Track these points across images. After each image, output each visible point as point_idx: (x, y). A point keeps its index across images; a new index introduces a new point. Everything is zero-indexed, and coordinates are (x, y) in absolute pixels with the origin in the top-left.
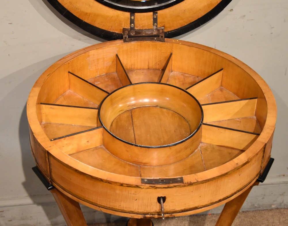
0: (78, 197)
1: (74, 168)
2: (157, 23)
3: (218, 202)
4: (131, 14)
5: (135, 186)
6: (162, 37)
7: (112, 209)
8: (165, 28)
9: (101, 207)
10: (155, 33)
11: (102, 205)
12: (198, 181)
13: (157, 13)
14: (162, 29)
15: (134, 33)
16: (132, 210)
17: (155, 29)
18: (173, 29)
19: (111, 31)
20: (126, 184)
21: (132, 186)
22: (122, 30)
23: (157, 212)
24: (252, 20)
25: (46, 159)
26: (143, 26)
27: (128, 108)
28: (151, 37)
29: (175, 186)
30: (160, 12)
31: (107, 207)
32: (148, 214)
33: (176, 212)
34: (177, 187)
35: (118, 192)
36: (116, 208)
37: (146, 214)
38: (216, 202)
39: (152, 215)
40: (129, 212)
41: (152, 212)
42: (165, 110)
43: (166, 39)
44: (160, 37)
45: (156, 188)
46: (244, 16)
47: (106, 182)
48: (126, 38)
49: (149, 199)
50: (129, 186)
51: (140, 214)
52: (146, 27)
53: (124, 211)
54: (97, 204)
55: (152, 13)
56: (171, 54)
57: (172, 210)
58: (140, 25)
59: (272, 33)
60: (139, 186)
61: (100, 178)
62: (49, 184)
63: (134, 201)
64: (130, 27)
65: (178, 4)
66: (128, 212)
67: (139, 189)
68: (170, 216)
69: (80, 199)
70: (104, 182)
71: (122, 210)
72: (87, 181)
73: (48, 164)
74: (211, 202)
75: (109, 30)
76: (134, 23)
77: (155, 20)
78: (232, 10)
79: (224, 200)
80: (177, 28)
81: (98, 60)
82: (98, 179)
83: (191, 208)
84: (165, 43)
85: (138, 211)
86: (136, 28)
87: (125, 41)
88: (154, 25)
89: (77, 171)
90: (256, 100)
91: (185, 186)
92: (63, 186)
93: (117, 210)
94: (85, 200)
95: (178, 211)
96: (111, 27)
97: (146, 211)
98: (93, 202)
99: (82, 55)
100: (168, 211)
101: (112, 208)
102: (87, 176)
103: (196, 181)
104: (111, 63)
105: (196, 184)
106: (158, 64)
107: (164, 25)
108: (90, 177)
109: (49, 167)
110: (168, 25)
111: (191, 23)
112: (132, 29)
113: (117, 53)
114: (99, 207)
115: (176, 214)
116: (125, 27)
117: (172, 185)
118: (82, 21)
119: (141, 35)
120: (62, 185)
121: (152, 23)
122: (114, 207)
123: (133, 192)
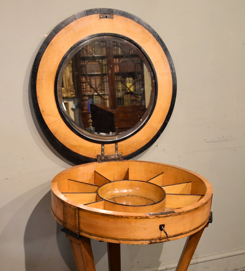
0: (102, 237)
1: (101, 213)
2: (118, 151)
3: (193, 231)
4: (102, 145)
5: (145, 217)
6: (121, 159)
8: (122, 154)
9: (120, 240)
10: (117, 157)
11: (120, 239)
12: (183, 212)
13: (117, 144)
14: (121, 155)
15: (104, 158)
16: (143, 238)
17: (117, 155)
18: (127, 154)
19: (90, 157)
20: (140, 217)
21: (143, 217)
22: (96, 156)
23: (159, 238)
24: (169, 152)
25: (76, 215)
26: (109, 153)
27: (111, 197)
28: (115, 160)
29: (171, 215)
30: (119, 143)
31: (124, 239)
32: (153, 240)
34: (172, 216)
35: (133, 224)
36: (131, 238)
39: (156, 240)
41: (155, 238)
42: (134, 197)
43: (124, 160)
44: (120, 159)
45: (159, 217)
46: (164, 150)
47: (125, 218)
48: (99, 161)
50: (141, 218)
51: (148, 241)
52: (111, 154)
53: (137, 240)
54: (117, 238)
55: (114, 144)
56: (128, 169)
58: (107, 152)
59: (180, 161)
60: (148, 217)
61: (121, 216)
62: (77, 234)
63: (144, 230)
64: (102, 154)
65: (130, 138)
66: (139, 240)
67: (148, 219)
68: (166, 240)
70: (124, 218)
71: (135, 239)
72: (111, 220)
73: (78, 218)
75: (88, 156)
76: (104, 151)
77: (116, 149)
78: (157, 146)
79: (196, 229)
80: (129, 154)
81: (84, 174)
82: (119, 217)
83: (179, 234)
84: (124, 162)
86: (105, 155)
87: (99, 162)
88: (116, 152)
89: (103, 215)
90: (191, 183)
91: (176, 215)
92: (89, 232)
93: (131, 240)
94: (108, 238)
95: (172, 236)
96: (90, 154)
97: (151, 238)
98: (113, 238)
99: (75, 169)
101: (128, 239)
102: (111, 216)
103: (182, 212)
104: (91, 177)
105: (183, 213)
106: (120, 177)
107: (122, 152)
108: (113, 216)
109: (78, 220)
110: (125, 152)
111: (138, 150)
112: (102, 155)
113: (95, 170)
114: (119, 240)
115: (170, 238)
116: (98, 154)
117: (169, 215)
118: (72, 151)
119: (108, 159)
121: (115, 150)
123: (144, 223)
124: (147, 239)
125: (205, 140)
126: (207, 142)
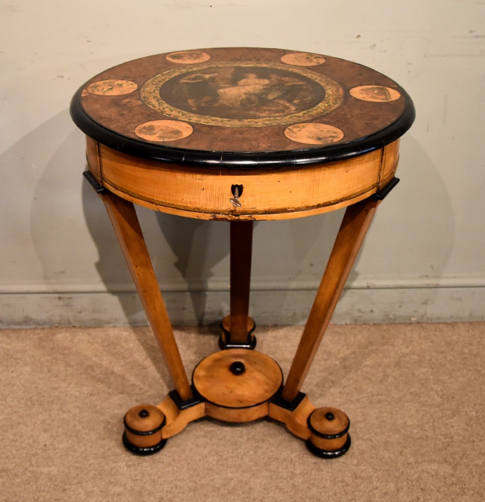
0: (131, 194)
7: (173, 206)
9: (159, 205)
11: (159, 202)
16: (198, 206)
23: (231, 211)
24: (384, 51)
31: (165, 203)
32: (219, 213)
33: (258, 212)
36: (177, 204)
37: (217, 213)
38: (313, 207)
39: (225, 214)
40: (194, 209)
41: (224, 211)
46: (374, 46)
49: (221, 189)
51: (209, 213)
53: (187, 208)
57: (252, 209)
62: (99, 185)
63: (200, 190)
66: (192, 210)
68: (249, 218)
69: (133, 197)
71: (185, 207)
74: (307, 205)
78: (359, 36)
79: (325, 206)
83: (278, 209)
85: (206, 207)
92: (114, 183)
93: (178, 207)
95: (260, 211)
97: (216, 209)
98: (148, 198)
100: (246, 210)
101: (173, 204)
114: (156, 204)
115: (258, 216)
122: (175, 203)
123: (199, 176)
124: (208, 211)
125: (471, 32)
126: (477, 37)
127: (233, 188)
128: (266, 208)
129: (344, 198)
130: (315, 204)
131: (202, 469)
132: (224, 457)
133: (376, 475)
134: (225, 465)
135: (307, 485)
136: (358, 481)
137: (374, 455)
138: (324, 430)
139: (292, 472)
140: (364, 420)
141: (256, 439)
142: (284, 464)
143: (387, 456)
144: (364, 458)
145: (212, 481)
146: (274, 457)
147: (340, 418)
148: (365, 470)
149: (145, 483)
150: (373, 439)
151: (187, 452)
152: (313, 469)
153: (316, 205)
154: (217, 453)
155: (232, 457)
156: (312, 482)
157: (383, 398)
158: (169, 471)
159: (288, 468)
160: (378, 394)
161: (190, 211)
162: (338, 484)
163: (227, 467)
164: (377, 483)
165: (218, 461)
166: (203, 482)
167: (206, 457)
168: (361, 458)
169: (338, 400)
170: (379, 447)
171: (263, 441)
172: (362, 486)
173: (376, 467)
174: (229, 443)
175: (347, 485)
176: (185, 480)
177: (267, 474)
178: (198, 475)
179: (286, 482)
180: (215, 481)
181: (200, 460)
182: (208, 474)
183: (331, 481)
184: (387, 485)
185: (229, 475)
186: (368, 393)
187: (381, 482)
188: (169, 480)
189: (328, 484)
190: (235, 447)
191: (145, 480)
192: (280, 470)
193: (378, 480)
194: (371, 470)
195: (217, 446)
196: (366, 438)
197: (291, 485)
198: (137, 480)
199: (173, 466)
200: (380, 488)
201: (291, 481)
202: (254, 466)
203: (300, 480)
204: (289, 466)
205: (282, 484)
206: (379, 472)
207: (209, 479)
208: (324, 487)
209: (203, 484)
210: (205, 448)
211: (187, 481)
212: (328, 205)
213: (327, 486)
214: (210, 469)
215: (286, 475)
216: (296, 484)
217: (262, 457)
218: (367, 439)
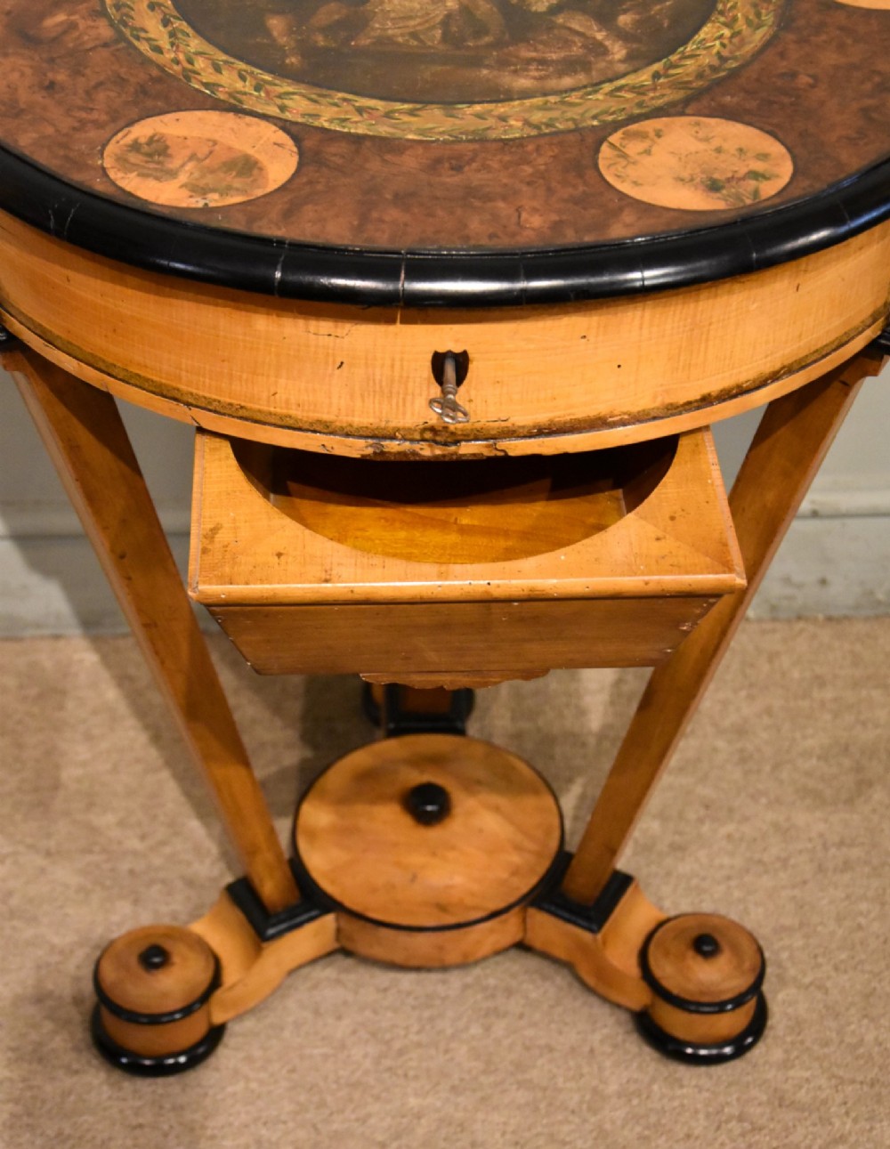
0: (101, 365)
3: (698, 408)
7: (241, 413)
9: (197, 406)
11: (197, 397)
16: (325, 417)
23: (431, 430)
31: (220, 402)
32: (393, 438)
33: (514, 432)
36: (257, 407)
37: (385, 438)
38: (689, 407)
39: (412, 440)
40: (311, 424)
41: (409, 429)
49: (397, 364)
51: (361, 437)
53: (290, 422)
54: (178, 390)
57: (496, 424)
63: (330, 368)
66: (306, 426)
68: (486, 451)
69: (109, 375)
71: (283, 417)
74: (668, 400)
79: (724, 400)
83: (579, 421)
85: (350, 419)
93: (259, 417)
94: (131, 377)
95: (523, 427)
97: (383, 425)
98: (161, 385)
100: (479, 426)
101: (242, 407)
114: (188, 404)
115: (514, 442)
120: (38, 320)
122: (249, 405)
123: (325, 326)
124: (359, 430)
127: (438, 361)
128: (543, 417)
129: (784, 367)
130: (695, 395)
131: (334, 1086)
132: (397, 1045)
133: (839, 1098)
134: (400, 1072)
135: (638, 1129)
136: (788, 1116)
137: (834, 1035)
138: (691, 987)
139: (595, 1091)
140: (801, 925)
141: (485, 989)
142: (572, 1063)
143: (870, 1037)
144: (802, 1042)
145: (363, 1120)
146: (542, 1042)
147: (736, 950)
148: (807, 1080)
149: (166, 1135)
150: (829, 984)
151: (287, 1034)
152: (653, 1080)
153: (698, 397)
154: (374, 1035)
155: (419, 1045)
156: (653, 1119)
157: (855, 853)
158: (234, 1094)
159: (582, 1076)
160: (841, 844)
161: (300, 429)
162: (730, 1126)
163: (406, 1076)
164: (844, 1124)
165: (377, 1060)
166: (335, 1126)
167: (343, 1046)
168: (793, 1043)
169: (726, 861)
170: (847, 1009)
171: (509, 992)
172: (801, 1131)
173: (841, 1073)
174: (411, 1001)
175: (756, 1129)
176: (285, 1122)
177: (522, 1096)
178: (322, 1104)
179: (577, 1120)
180: (372, 1121)
181: (325, 1057)
182: (351, 1100)
183: (708, 1116)
184: (872, 1129)
185: (413, 1102)
186: (810, 840)
187: (855, 1121)
188: (236, 1124)
189: (700, 1125)
190: (426, 1014)
191: (166, 1127)
192: (560, 1081)
193: (847, 1113)
194: (823, 1082)
195: (375, 1012)
196: (807, 980)
197: (592, 1131)
198: (140, 1126)
199: (247, 1079)
200: (852, 1139)
201: (593, 1119)
202: (485, 1072)
203: (620, 1114)
204: (585, 1070)
205: (566, 1128)
206: (849, 1089)
207: (353, 1117)
208: (688, 1136)
209: (336, 1132)
210: (339, 1018)
211: (291, 1125)
212: (735, 396)
213: (697, 1132)
214: (355, 1085)
215: (576, 1097)
216: (608, 1126)
217: (506, 1042)
218: (811, 983)
